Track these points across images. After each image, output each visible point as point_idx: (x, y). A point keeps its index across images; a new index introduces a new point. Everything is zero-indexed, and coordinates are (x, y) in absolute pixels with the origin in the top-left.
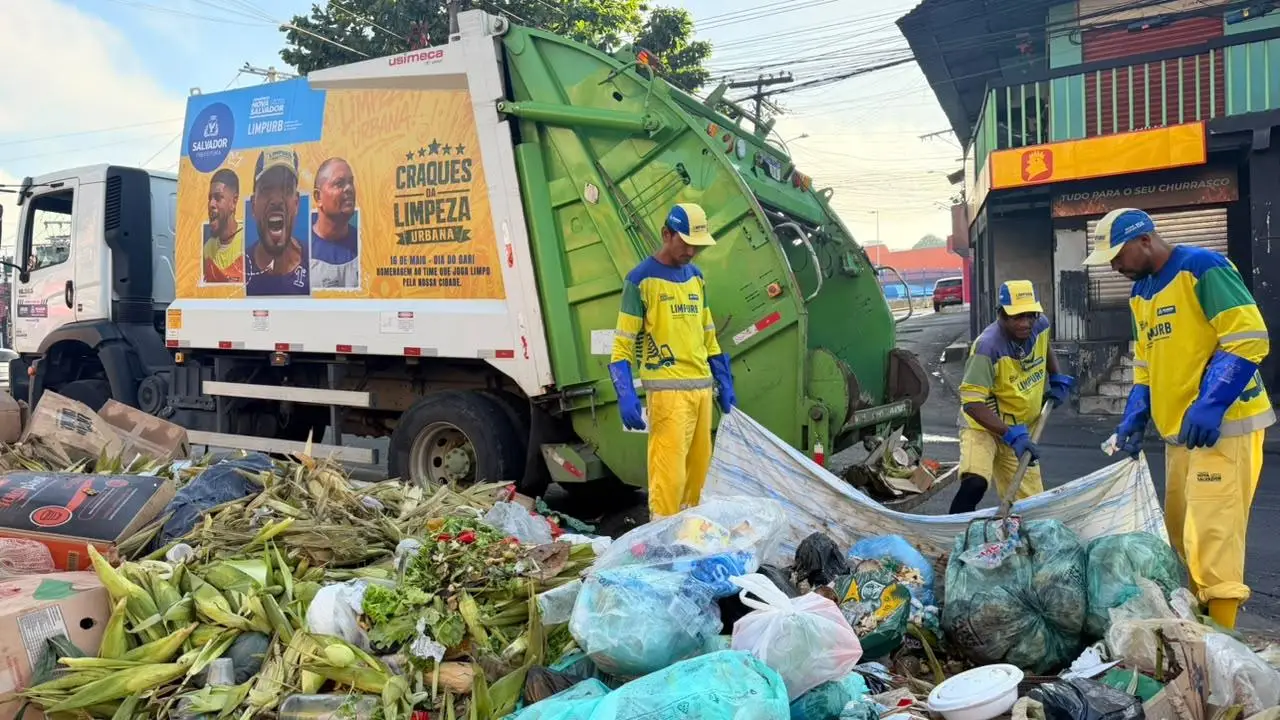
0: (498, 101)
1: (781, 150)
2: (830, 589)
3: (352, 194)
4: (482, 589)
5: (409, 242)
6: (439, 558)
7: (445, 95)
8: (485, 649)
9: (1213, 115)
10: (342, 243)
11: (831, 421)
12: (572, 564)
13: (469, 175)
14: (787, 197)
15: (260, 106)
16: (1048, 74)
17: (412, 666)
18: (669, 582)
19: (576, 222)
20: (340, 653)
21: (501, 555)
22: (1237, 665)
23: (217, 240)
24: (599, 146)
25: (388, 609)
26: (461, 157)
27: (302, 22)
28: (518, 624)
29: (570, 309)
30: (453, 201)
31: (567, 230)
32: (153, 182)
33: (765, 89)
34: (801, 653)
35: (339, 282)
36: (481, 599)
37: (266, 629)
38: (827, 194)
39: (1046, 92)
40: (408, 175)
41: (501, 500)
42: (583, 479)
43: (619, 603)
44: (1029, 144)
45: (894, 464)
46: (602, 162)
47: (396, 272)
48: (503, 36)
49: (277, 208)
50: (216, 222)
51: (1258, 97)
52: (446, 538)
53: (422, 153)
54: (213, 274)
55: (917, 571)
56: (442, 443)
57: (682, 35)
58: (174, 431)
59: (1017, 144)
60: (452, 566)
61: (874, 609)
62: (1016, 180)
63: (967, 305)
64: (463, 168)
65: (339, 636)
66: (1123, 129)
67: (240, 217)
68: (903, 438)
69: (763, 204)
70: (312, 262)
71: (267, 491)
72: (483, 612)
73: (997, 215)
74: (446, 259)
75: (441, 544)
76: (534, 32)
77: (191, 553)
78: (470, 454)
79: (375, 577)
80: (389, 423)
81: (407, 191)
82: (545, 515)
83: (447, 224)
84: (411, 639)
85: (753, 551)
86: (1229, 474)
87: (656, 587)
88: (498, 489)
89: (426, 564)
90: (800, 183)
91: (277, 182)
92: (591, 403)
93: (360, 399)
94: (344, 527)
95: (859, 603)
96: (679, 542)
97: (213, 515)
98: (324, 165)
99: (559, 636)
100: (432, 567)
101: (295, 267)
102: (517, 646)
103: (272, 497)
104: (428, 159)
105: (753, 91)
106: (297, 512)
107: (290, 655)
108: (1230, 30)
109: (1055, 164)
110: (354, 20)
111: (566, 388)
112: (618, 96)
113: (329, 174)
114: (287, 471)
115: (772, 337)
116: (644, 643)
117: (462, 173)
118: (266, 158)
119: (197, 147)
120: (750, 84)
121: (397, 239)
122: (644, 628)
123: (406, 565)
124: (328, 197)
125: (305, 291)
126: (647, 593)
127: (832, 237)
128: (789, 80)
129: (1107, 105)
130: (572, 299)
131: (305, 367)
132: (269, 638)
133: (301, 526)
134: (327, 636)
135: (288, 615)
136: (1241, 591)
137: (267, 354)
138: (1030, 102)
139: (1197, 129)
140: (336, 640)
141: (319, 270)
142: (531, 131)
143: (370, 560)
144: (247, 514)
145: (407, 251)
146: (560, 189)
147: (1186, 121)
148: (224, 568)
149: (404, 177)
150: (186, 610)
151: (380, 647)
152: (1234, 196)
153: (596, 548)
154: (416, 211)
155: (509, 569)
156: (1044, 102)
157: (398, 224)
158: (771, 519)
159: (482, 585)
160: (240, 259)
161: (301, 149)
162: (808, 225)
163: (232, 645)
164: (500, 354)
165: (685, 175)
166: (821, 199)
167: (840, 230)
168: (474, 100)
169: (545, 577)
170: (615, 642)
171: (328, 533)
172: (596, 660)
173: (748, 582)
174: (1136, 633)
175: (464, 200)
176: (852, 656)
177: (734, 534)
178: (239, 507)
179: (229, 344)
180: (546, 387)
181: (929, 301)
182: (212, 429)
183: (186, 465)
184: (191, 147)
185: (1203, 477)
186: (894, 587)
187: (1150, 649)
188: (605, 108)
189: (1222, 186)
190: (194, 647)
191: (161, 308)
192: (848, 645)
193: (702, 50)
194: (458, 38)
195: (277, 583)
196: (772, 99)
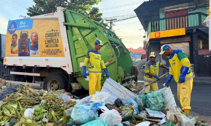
0: (64, 22)
1: (113, 32)
2: (120, 108)
3: (37, 38)
4: (55, 109)
5: (48, 47)
6: (48, 104)
7: (55, 21)
8: (56, 120)
9: (186, 27)
10: (35, 47)
11: (121, 78)
12: (72, 104)
13: (58, 35)
14: (114, 40)
15: (22, 22)
16: (159, 19)
17: (42, 123)
18: (89, 108)
19: (77, 44)
20: (29, 121)
21: (59, 103)
22: (186, 121)
23: (13, 46)
24: (81, 30)
25: (39, 113)
26: (57, 32)
27: (31, 8)
28: (62, 115)
29: (76, 59)
30: (56, 40)
31: (76, 45)
32: (2, 36)
33: (112, 21)
34: (111, 120)
35: (35, 54)
36: (55, 111)
37: (16, 117)
38: (121, 39)
39: (159, 22)
40: (48, 35)
41: (62, 93)
42: (78, 89)
43: (79, 112)
44: (156, 31)
45: (133, 86)
46: (82, 33)
47: (45, 52)
48: (65, 11)
49: (24, 41)
50: (13, 43)
51: (194, 24)
52: (50, 100)
53: (50, 31)
54: (12, 52)
55: (135, 105)
56: (53, 83)
57: (98, 12)
58: (3, 80)
59: (154, 31)
60: (51, 105)
61: (128, 112)
62: (154, 37)
63: (146, 58)
64: (57, 34)
65: (29, 118)
66: (172, 29)
67: (17, 42)
68: (134, 81)
69: (110, 41)
70: (30, 50)
71: (18, 92)
72: (55, 114)
73: (151, 43)
74: (54, 50)
75: (49, 101)
76: (70, 11)
77: (3, 103)
78: (58, 85)
79: (37, 107)
80: (44, 79)
81: (47, 38)
82: (70, 95)
83: (54, 44)
84: (42, 118)
85: (104, 102)
86: (187, 87)
87: (86, 108)
88: (62, 91)
89: (46, 105)
90: (116, 37)
91: (24, 36)
92: (80, 75)
93: (38, 75)
94: (32, 98)
95: (125, 111)
96: (91, 100)
97: (8, 96)
98: (33, 33)
99: (69, 118)
100: (47, 105)
101: (27, 51)
102: (61, 119)
103: (19, 93)
104: (51, 32)
105: (110, 21)
106: (23, 95)
107: (20, 122)
108: (189, 13)
109: (161, 35)
110: (40, 8)
111: (75, 73)
112: (85, 22)
113: (34, 35)
114: (22, 88)
115: (111, 64)
116: (84, 119)
117: (57, 35)
118: (22, 32)
119: (10, 30)
120: (109, 20)
121: (45, 46)
122: (84, 116)
123: (42, 105)
124: (33, 39)
125: (29, 55)
126: (85, 110)
127: (122, 47)
128: (116, 20)
129: (169, 25)
130: (76, 57)
131: (29, 69)
132: (17, 118)
133: (24, 98)
134: (27, 118)
135: (20, 114)
136: (189, 108)
137: (22, 67)
138: (156, 24)
139: (184, 29)
140: (29, 119)
141: (31, 52)
142: (69, 28)
143: (36, 104)
144: (14, 96)
145: (47, 48)
146: (74, 38)
147: (182, 28)
148: (9, 106)
149: (47, 35)
150: (2, 113)
151: (37, 120)
152: (190, 40)
153: (76, 102)
154: (49, 41)
155: (60, 106)
156: (159, 24)
157: (46, 44)
158: (107, 96)
159: (56, 108)
160: (17, 50)
161: (29, 30)
162: (118, 45)
163: (10, 120)
164: (64, 67)
165: (96, 36)
166: (120, 40)
167: (123, 45)
168: (59, 22)
169: (67, 107)
170: (78, 119)
171: (29, 99)
172: (75, 122)
173: (103, 107)
174: (171, 115)
175: (58, 39)
176: (120, 120)
177: (101, 99)
178: (13, 94)
179: (15, 65)
180: (72, 73)
181: (140, 58)
182: (12, 80)
183: (5, 87)
184: (9, 30)
185: (183, 88)
186: (131, 108)
187: (173, 118)
188: (83, 24)
189: (188, 39)
190: (3, 120)
191: (2, 58)
192: (119, 118)
193: (101, 14)
194: (56, 12)
195: (19, 108)
196: (113, 23)
